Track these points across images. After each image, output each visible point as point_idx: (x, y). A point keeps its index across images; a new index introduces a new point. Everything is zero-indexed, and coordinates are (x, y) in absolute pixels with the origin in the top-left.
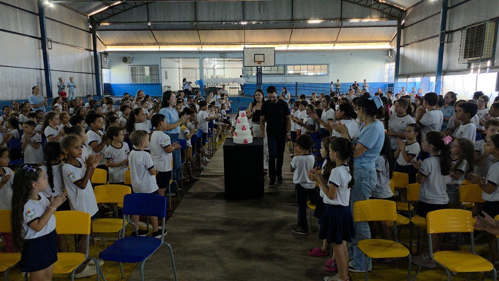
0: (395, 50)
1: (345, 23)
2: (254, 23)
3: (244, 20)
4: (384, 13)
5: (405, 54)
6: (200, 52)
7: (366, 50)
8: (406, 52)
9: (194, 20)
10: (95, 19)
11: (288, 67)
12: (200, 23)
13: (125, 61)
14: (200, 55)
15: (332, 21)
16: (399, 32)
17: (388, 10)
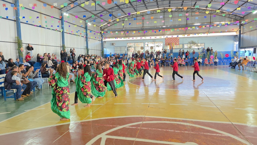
0: (239, 35)
1: (212, 24)
2: (169, 26)
3: (164, 25)
5: (244, 36)
7: (224, 36)
9: (142, 26)
11: (185, 45)
13: (113, 45)
14: (144, 41)
15: (206, 24)
16: (240, 27)
17: (234, 17)
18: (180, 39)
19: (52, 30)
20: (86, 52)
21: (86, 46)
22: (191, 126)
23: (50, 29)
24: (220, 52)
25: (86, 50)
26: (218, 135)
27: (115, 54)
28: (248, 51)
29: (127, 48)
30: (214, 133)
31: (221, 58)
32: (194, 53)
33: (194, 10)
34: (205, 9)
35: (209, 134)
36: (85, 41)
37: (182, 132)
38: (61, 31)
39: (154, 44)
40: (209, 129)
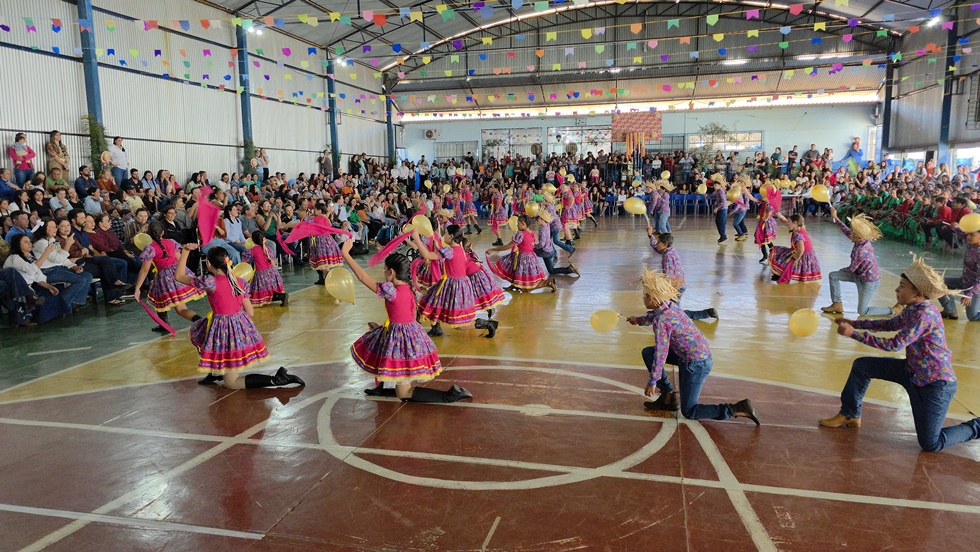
0: (884, 104)
1: (789, 63)
2: (632, 69)
3: (614, 66)
4: (861, 42)
5: (900, 107)
6: (543, 119)
7: (832, 105)
10: (390, 76)
12: (545, 74)
13: (430, 136)
14: (544, 123)
15: (765, 60)
16: (889, 75)
17: (868, 37)
18: (664, 117)
19: (209, 86)
21: (330, 142)
23: (199, 84)
26: (615, 392)
28: (912, 160)
29: (483, 148)
30: (610, 390)
33: (726, 9)
36: (324, 126)
38: (240, 92)
40: (603, 381)
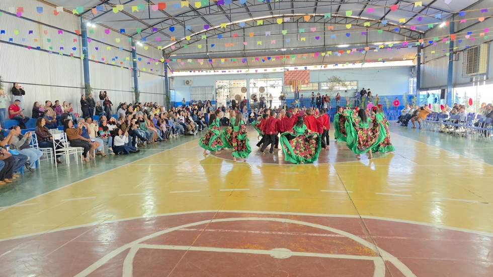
0: (417, 66)
1: (370, 46)
2: (292, 49)
3: (283, 47)
4: (405, 36)
5: (425, 68)
6: (247, 74)
7: (391, 68)
8: (426, 67)
9: (243, 49)
10: (166, 52)
11: (322, 84)
12: (248, 51)
13: (188, 84)
14: (247, 77)
15: (359, 45)
16: (419, 51)
17: (408, 34)
18: (310, 73)
19: (64, 55)
20: (134, 97)
21: (134, 86)
22: (292, 224)
23: (58, 53)
24: (384, 96)
25: (134, 93)
26: (329, 235)
27: (193, 101)
28: (433, 94)
29: (216, 90)
30: (324, 234)
31: (386, 107)
32: (338, 98)
33: (338, 20)
34: (357, 17)
35: (316, 235)
36: (131, 78)
37: (273, 233)
38: (82, 58)
39: (266, 82)
40: (319, 227)
